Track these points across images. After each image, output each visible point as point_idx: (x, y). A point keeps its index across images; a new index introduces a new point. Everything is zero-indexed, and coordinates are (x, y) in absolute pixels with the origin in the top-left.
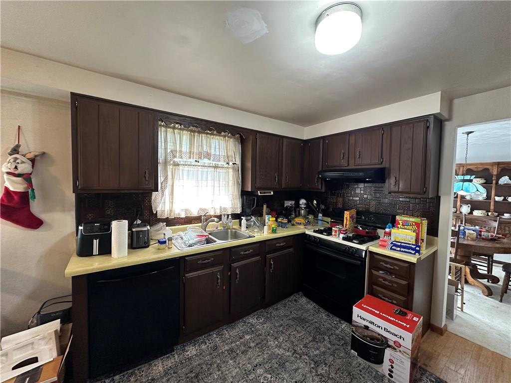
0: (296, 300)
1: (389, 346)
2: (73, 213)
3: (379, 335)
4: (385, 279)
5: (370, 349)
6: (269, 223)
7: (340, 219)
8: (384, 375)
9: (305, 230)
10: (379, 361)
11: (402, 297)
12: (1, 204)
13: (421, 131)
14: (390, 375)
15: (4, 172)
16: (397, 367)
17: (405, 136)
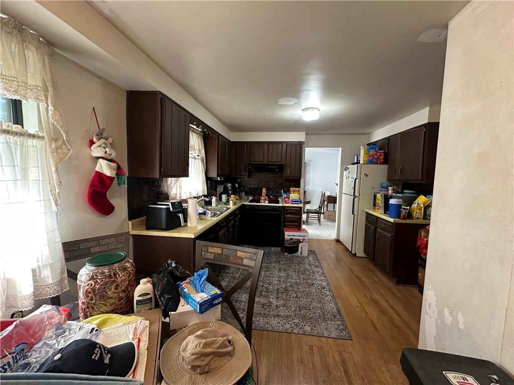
1: (301, 242)
3: (296, 239)
4: (291, 218)
5: (293, 248)
6: (231, 199)
7: (256, 194)
8: (299, 256)
9: (243, 203)
10: (297, 250)
11: (298, 224)
12: (94, 191)
13: (299, 148)
14: (301, 254)
15: (92, 156)
16: (304, 248)
17: (293, 149)
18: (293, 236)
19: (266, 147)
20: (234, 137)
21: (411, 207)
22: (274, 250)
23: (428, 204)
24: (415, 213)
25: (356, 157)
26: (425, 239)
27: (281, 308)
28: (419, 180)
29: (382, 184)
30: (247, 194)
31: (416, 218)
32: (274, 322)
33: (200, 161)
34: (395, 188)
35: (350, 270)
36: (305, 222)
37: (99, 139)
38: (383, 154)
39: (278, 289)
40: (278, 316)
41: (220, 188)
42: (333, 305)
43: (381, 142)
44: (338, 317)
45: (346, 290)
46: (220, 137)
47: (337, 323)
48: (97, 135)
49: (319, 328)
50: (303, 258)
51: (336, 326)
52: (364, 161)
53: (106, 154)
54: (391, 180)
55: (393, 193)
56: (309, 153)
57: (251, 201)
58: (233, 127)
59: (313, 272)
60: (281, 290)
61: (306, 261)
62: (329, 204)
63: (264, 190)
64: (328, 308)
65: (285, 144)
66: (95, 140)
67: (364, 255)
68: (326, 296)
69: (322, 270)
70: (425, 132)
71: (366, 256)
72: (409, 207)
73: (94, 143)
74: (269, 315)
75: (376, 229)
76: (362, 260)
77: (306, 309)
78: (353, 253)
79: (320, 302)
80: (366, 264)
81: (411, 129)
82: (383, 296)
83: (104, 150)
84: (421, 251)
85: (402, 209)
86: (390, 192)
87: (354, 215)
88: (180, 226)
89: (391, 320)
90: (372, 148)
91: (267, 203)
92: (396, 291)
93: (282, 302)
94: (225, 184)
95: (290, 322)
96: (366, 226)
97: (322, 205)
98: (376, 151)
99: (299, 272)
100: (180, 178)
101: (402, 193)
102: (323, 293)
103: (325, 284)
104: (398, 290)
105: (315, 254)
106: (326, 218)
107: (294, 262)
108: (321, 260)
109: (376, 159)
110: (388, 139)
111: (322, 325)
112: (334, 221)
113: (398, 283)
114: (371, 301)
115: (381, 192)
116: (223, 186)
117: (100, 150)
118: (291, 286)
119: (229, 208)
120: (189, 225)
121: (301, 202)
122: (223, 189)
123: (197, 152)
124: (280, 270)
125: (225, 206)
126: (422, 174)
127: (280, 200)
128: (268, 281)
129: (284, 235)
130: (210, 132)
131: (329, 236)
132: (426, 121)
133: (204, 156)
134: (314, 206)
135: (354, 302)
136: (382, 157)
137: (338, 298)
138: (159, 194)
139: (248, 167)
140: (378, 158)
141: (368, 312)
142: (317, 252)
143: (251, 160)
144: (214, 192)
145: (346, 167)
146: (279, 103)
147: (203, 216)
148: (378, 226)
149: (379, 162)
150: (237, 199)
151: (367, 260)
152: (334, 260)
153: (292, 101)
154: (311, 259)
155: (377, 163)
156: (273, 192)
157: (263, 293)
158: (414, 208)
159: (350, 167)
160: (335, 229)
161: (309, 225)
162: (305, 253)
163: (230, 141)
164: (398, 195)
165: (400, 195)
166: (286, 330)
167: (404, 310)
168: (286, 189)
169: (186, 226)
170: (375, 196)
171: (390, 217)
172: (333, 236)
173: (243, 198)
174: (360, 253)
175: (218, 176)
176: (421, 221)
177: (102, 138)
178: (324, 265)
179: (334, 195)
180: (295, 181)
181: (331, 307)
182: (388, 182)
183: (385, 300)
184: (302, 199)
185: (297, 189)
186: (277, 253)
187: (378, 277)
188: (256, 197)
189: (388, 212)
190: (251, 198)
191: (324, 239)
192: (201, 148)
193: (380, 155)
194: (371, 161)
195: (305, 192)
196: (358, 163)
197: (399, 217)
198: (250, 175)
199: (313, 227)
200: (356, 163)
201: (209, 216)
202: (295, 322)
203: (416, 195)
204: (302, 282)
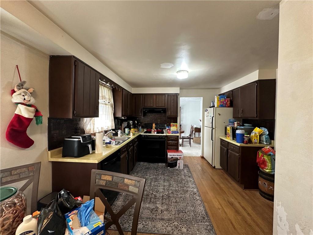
0: (139, 164)
1: (178, 160)
2: (47, 134)
3: (176, 158)
4: (172, 143)
5: (173, 164)
6: (131, 131)
7: (148, 128)
8: (177, 169)
9: (140, 134)
10: (176, 165)
11: (176, 147)
12: (12, 129)
13: (176, 97)
14: (179, 168)
15: (12, 102)
16: (180, 164)
17: (172, 99)
18: (174, 155)
19: (155, 97)
20: (134, 91)
21: (250, 135)
22: (161, 165)
23: (262, 133)
24: (253, 139)
25: (212, 103)
26: (263, 158)
27: (165, 212)
28: (254, 118)
29: (230, 120)
30: (143, 127)
31: (254, 143)
32: (159, 225)
33: (110, 106)
34: (239, 122)
35: (212, 179)
36: (181, 144)
37: (20, 89)
38: (229, 101)
39: (163, 196)
40: (162, 219)
41: (125, 124)
42: (202, 208)
43: (227, 93)
44: (206, 218)
45: (211, 195)
46: (124, 90)
47: (205, 224)
48: (18, 86)
49: (193, 229)
50: (180, 171)
51: (205, 227)
52: (217, 105)
53: (25, 101)
54: (236, 117)
55: (238, 126)
56: (182, 101)
57: (145, 132)
58: (134, 85)
59: (187, 181)
60: (165, 197)
61: (183, 173)
62: (196, 133)
63: (154, 125)
64: (199, 211)
65: (167, 95)
66: (16, 89)
67: (220, 167)
68: (197, 201)
69: (193, 179)
70: (257, 86)
71: (222, 168)
72: (249, 136)
73: (15, 92)
74: (155, 219)
75: (228, 150)
76: (219, 171)
77: (183, 212)
78: (213, 166)
79: (193, 206)
80: (222, 174)
81: (248, 84)
82: (236, 199)
83: (23, 98)
84: (260, 166)
85: (245, 137)
86: (236, 125)
87: (213, 140)
88: (89, 153)
89: (244, 219)
90: (222, 97)
91: (155, 134)
92: (244, 194)
93: (165, 207)
94: (128, 121)
95: (171, 225)
96: (221, 147)
97: (192, 133)
98: (225, 99)
99: (177, 181)
100: (94, 118)
101: (243, 126)
102: (195, 198)
103: (195, 190)
104: (246, 194)
105: (188, 168)
106: (195, 141)
107: (174, 174)
108: (192, 171)
109: (225, 104)
110: (232, 91)
111: (195, 226)
112: (200, 144)
113: (246, 188)
114: (228, 203)
115: (230, 125)
116: (127, 123)
117: (19, 98)
118: (172, 193)
119: (130, 138)
120: (96, 152)
121: (178, 133)
122: (126, 124)
123: (108, 100)
124: (164, 180)
125: (127, 136)
126: (256, 113)
127: (164, 131)
128: (155, 190)
129: (167, 155)
130: (116, 87)
131: (197, 154)
132: (257, 79)
133: (113, 103)
134: (187, 134)
135: (216, 204)
136: (229, 103)
137: (205, 202)
138: (76, 129)
139: (143, 110)
140: (226, 103)
141: (227, 213)
142: (189, 166)
143: (145, 105)
144: (120, 127)
145: (206, 110)
146: (161, 67)
147: (109, 145)
148: (229, 148)
149: (227, 106)
150: (135, 131)
151: (222, 171)
152: (201, 171)
153: (170, 66)
154: (185, 171)
155: (226, 107)
156: (160, 126)
157: (152, 199)
158: (253, 136)
159: (209, 109)
160: (200, 149)
161: (184, 147)
162: (182, 167)
163: (131, 93)
164: (241, 127)
165: (243, 127)
166: (168, 232)
167: (252, 210)
168: (168, 124)
169: (94, 153)
170: (226, 128)
171: (237, 142)
172: (200, 154)
173: (140, 130)
174: (218, 166)
175: (122, 117)
176: (258, 145)
177: (23, 88)
178: (195, 175)
179: (199, 127)
180: (174, 119)
181: (200, 209)
182: (233, 119)
183: (238, 202)
184: (179, 130)
185: (175, 124)
186: (163, 167)
187: (231, 184)
188: (149, 130)
189: (235, 139)
190: (145, 130)
191: (194, 156)
192: (110, 97)
193: (228, 101)
194: (222, 105)
195: (180, 125)
196: (213, 106)
197: (243, 142)
198: (144, 115)
199: (186, 148)
200: (212, 107)
201: (114, 144)
202: (175, 225)
203: (253, 127)
204: (180, 189)
